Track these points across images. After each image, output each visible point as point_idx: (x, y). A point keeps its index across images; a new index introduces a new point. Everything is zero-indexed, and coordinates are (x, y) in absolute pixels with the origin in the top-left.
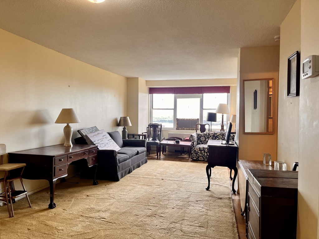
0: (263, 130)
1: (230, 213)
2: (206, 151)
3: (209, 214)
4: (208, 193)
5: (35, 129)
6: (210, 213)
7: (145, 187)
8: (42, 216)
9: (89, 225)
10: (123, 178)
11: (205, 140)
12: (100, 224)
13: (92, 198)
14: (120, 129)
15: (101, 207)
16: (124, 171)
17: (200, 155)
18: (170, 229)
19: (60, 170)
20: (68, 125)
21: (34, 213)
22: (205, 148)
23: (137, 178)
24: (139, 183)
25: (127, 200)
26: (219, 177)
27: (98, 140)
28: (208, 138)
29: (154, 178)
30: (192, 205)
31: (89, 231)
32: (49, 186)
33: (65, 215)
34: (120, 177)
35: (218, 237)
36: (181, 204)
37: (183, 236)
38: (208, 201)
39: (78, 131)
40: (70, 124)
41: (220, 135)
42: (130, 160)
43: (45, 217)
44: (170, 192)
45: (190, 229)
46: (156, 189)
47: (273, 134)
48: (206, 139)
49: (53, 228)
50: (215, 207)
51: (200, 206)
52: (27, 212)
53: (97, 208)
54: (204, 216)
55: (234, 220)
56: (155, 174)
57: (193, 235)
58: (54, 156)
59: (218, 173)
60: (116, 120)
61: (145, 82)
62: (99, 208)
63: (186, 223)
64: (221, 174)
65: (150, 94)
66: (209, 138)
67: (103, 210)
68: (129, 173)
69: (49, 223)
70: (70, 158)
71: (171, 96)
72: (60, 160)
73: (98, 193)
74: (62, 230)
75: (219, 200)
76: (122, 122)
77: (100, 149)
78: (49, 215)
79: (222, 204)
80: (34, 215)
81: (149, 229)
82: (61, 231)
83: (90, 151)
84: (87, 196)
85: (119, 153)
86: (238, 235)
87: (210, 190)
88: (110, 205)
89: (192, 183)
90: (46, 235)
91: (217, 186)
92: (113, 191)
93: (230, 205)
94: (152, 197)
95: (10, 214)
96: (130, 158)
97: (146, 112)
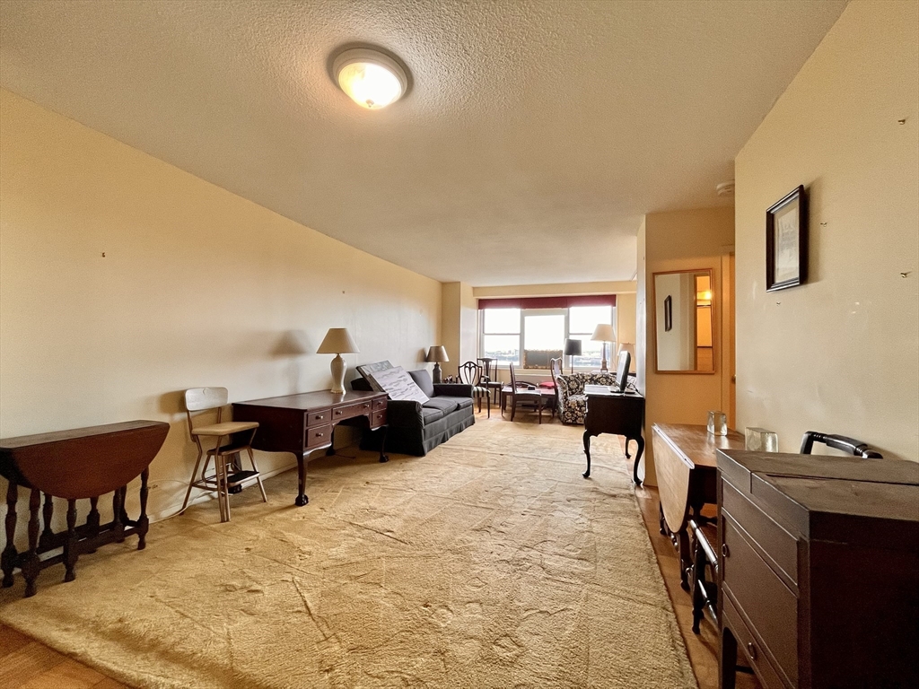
0: (687, 366)
1: (638, 529)
3: (595, 530)
4: (587, 484)
5: (283, 363)
6: (596, 527)
7: (471, 469)
8: (280, 520)
9: (361, 544)
10: (431, 452)
11: (578, 388)
12: (383, 542)
13: (374, 487)
14: (430, 366)
15: (389, 507)
16: (434, 438)
18: (518, 563)
19: (317, 435)
20: (338, 356)
21: (267, 514)
22: (584, 401)
23: (457, 451)
24: (461, 461)
25: (437, 494)
26: (605, 453)
27: (391, 384)
28: (583, 383)
29: (487, 451)
30: (560, 507)
31: (360, 559)
32: (297, 465)
33: (321, 521)
34: (426, 448)
35: (623, 587)
36: (538, 505)
37: (548, 582)
38: (589, 500)
39: (357, 368)
40: (342, 355)
41: (602, 377)
42: (445, 419)
43: (284, 524)
44: (515, 479)
45: (561, 564)
46: (491, 473)
47: (713, 374)
48: (579, 385)
49: (294, 547)
50: (606, 514)
51: (574, 510)
52: (254, 512)
53: (381, 508)
54: (586, 535)
55: (650, 546)
56: (488, 444)
57: (568, 580)
58: (306, 411)
59: (601, 445)
60: (423, 352)
61: (471, 291)
62: (385, 508)
63: (550, 548)
64: (606, 447)
65: (479, 310)
67: (392, 512)
68: (443, 441)
69: (290, 536)
70: (337, 413)
71: (515, 312)
72: (317, 418)
73: (386, 478)
74: (310, 553)
75: (612, 500)
76: (433, 356)
77: (393, 399)
78: (294, 519)
79: (619, 509)
80: (266, 518)
81: (477, 560)
82: (307, 556)
83: (373, 403)
84: (367, 483)
85: (424, 407)
86: (663, 582)
87: (590, 479)
88: (404, 504)
89: (556, 464)
90: (277, 564)
91: (604, 470)
92: (413, 475)
93: (636, 511)
94: (483, 490)
95: (222, 516)
96: (445, 415)
97: (473, 341)
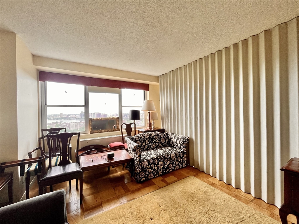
2: (156, 164)
17: (150, 170)
22: (154, 159)
41: (155, 135)
48: (142, 143)
65: (40, 82)
66: (145, 141)
